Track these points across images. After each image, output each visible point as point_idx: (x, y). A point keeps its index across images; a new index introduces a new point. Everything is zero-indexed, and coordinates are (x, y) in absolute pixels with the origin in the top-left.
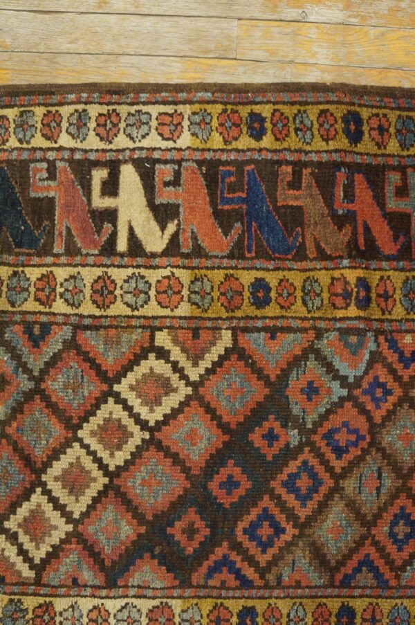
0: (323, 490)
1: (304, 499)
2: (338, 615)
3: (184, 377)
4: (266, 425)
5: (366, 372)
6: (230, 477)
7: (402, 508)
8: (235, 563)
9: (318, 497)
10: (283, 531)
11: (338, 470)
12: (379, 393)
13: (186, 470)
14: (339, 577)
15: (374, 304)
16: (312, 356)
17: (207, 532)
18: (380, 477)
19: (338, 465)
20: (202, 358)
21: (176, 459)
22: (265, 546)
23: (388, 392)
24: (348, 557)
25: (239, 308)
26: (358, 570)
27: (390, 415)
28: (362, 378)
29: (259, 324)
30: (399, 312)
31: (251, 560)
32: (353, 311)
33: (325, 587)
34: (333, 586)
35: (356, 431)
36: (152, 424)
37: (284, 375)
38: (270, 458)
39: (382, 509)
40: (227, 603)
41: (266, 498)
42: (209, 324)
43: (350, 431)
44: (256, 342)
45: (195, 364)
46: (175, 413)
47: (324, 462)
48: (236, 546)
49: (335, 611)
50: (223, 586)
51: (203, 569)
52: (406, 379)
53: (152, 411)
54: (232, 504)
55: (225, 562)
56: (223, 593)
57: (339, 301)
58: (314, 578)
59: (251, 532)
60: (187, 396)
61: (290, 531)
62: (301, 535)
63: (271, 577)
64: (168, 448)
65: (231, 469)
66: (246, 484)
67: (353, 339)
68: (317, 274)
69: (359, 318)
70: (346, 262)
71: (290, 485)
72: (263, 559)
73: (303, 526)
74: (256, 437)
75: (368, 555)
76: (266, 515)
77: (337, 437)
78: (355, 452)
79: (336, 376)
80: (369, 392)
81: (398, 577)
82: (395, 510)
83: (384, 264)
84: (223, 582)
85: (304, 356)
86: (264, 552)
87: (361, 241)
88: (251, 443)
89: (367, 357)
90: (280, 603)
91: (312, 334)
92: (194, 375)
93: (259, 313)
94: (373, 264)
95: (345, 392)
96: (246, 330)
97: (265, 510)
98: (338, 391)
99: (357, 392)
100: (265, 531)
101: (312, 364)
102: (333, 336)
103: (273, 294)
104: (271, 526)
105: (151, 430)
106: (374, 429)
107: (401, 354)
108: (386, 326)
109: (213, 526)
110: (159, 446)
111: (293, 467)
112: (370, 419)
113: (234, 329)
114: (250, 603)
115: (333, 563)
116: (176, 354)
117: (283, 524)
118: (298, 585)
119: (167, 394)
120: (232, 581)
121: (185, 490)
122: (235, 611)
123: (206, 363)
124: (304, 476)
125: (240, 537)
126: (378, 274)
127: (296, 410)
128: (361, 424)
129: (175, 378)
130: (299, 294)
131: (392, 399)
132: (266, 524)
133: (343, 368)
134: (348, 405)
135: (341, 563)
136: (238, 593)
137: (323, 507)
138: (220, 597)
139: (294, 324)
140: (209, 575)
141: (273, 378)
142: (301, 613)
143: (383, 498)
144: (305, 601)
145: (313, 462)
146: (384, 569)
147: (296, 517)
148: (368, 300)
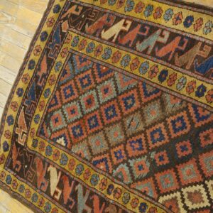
0: (151, 130)
1: (159, 130)
2: (165, 79)
3: (182, 195)
4: (161, 164)
5: (120, 164)
6: (182, 151)
7: (126, 110)
8: (196, 117)
9: (154, 128)
10: (172, 121)
11: (143, 135)
12: (118, 155)
13: (198, 162)
14: (159, 94)
15: (108, 184)
16: (135, 178)
17: (201, 134)
18: (130, 125)
19: (142, 136)
20: (172, 198)
21: (199, 168)
22: (181, 119)
23: (115, 153)
24: (153, 100)
25: (152, 207)
26: (151, 94)
27: (118, 145)
28: (122, 163)
29: (148, 198)
30: (101, 177)
31: (189, 115)
32: (116, 186)
33: (165, 92)
34: (163, 91)
35: (131, 146)
36: (202, 185)
37: (147, 177)
38: (165, 151)
39: (133, 113)
40: (205, 102)
41: (173, 137)
42: (165, 208)
43: (133, 146)
44: (152, 193)
45: (176, 197)
46: (191, 185)
47: (146, 140)
48: (192, 123)
49: (165, 81)
50: (204, 110)
51: (209, 119)
52: (108, 154)
53: (200, 190)
54: (186, 141)
55: (199, 119)
56: (205, 107)
57: (119, 191)
58: (168, 98)
59: (184, 126)
60: (184, 188)
61: (169, 120)
62: (166, 117)
63: (184, 105)
64: (200, 173)
65: (181, 154)
66: (178, 146)
67: (120, 177)
68: (122, 203)
69: (115, 183)
70: (111, 202)
71: (162, 137)
72: (184, 114)
73: (164, 120)
74: (166, 161)
75: (145, 98)
76: (176, 130)
77: (138, 147)
78: (134, 139)
79: (130, 168)
80: (121, 156)
81: (138, 85)
82: (129, 110)
83: (100, 194)
84: (204, 111)
85: (138, 180)
86: (183, 116)
87: (104, 205)
88: (169, 160)
89: (118, 169)
90: (185, 93)
91: (132, 186)
92: (178, 194)
93: (146, 202)
94: (103, 196)
95: (129, 161)
96: (153, 199)
97: (175, 133)
98: (131, 162)
99: (125, 158)
100: (179, 124)
101: (136, 176)
102: (125, 182)
103: (139, 205)
104: (176, 125)
105: (203, 183)
106: (125, 143)
107: (106, 163)
108: (107, 175)
109: (197, 135)
110: (203, 176)
111: (158, 144)
112: (125, 147)
113: (157, 201)
114: (197, 98)
115: (159, 100)
116: (181, 205)
117: (171, 124)
118: (175, 97)
119: (191, 193)
120: (200, 110)
121: (201, 154)
122: (204, 97)
123: (172, 196)
124: (156, 138)
125: (189, 126)
126: (103, 192)
127: (148, 164)
128: (128, 147)
129: (185, 197)
130: (130, 201)
131: (115, 150)
132: (177, 127)
133: (126, 169)
134: (130, 156)
135: (156, 99)
136: (200, 104)
137: (154, 124)
138: (208, 105)
139: (136, 192)
140: (208, 116)
141: (152, 178)
142: (179, 86)
143: (132, 116)
144: (175, 90)
145: (150, 142)
146: (142, 90)
147: (165, 125)
148: (109, 187)
